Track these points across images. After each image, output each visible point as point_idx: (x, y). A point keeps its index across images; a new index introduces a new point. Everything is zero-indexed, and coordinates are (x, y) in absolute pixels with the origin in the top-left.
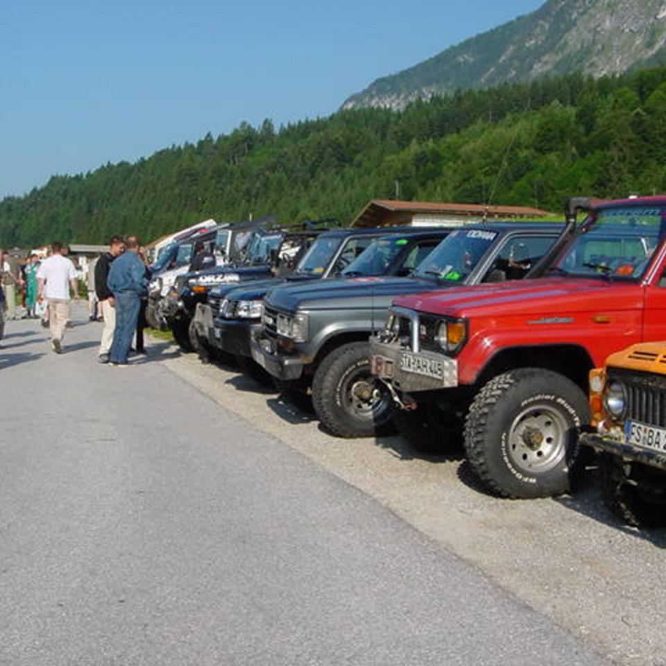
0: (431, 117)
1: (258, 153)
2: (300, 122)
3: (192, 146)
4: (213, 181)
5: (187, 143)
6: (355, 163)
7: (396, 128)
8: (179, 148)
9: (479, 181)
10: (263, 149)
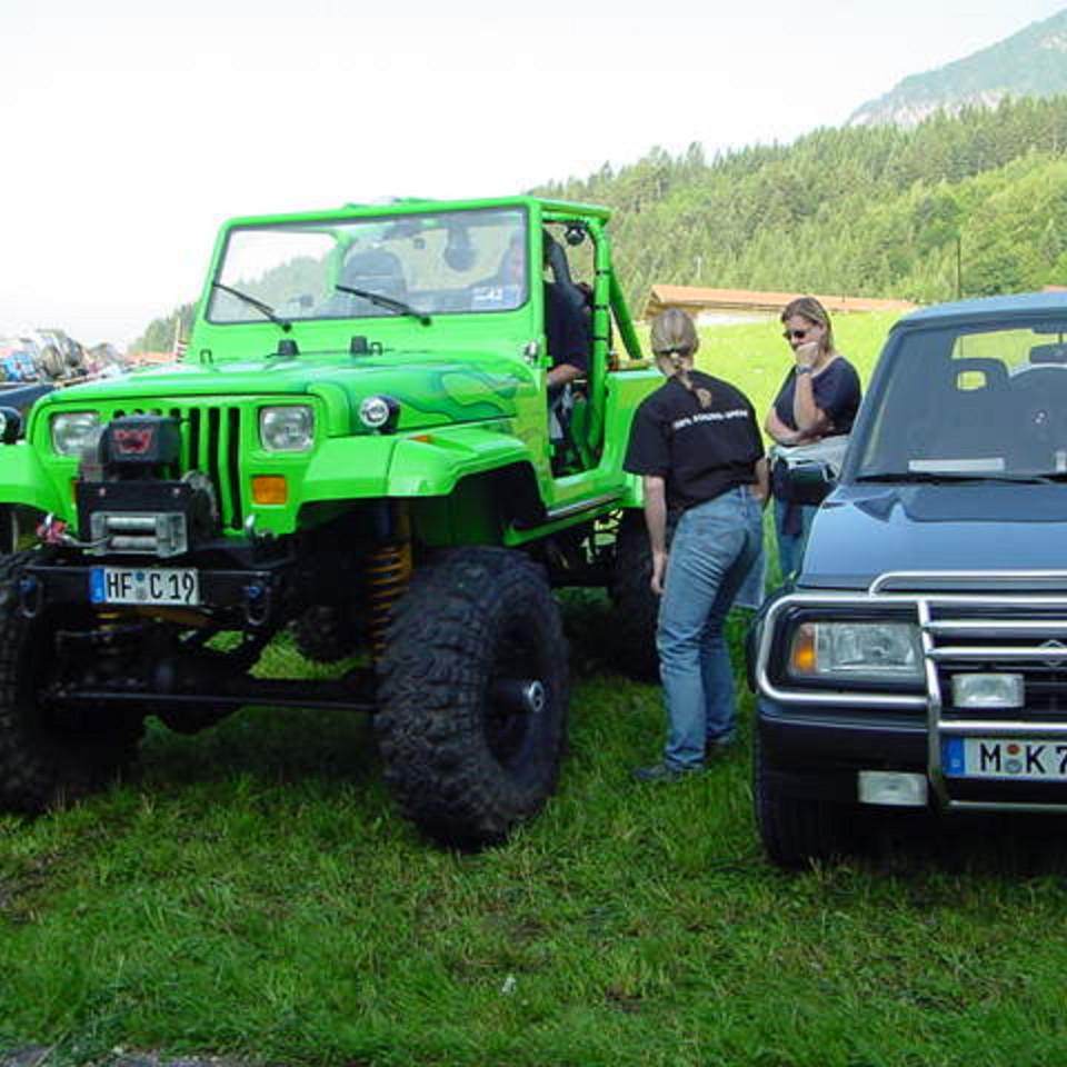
0: (957, 142)
1: (676, 196)
2: (747, 149)
6: (819, 215)
7: (898, 160)
10: (685, 192)
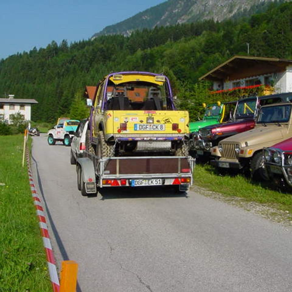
0: (144, 39)
1: (61, 55)
2: (80, 41)
3: (27, 53)
4: (40, 69)
5: (24, 52)
6: (112, 59)
7: (128, 44)
8: (21, 54)
9: (179, 67)
10: (63, 54)
